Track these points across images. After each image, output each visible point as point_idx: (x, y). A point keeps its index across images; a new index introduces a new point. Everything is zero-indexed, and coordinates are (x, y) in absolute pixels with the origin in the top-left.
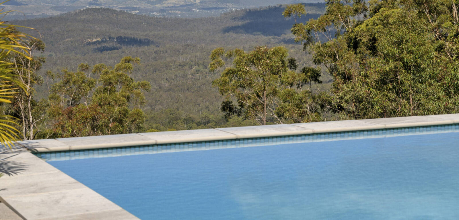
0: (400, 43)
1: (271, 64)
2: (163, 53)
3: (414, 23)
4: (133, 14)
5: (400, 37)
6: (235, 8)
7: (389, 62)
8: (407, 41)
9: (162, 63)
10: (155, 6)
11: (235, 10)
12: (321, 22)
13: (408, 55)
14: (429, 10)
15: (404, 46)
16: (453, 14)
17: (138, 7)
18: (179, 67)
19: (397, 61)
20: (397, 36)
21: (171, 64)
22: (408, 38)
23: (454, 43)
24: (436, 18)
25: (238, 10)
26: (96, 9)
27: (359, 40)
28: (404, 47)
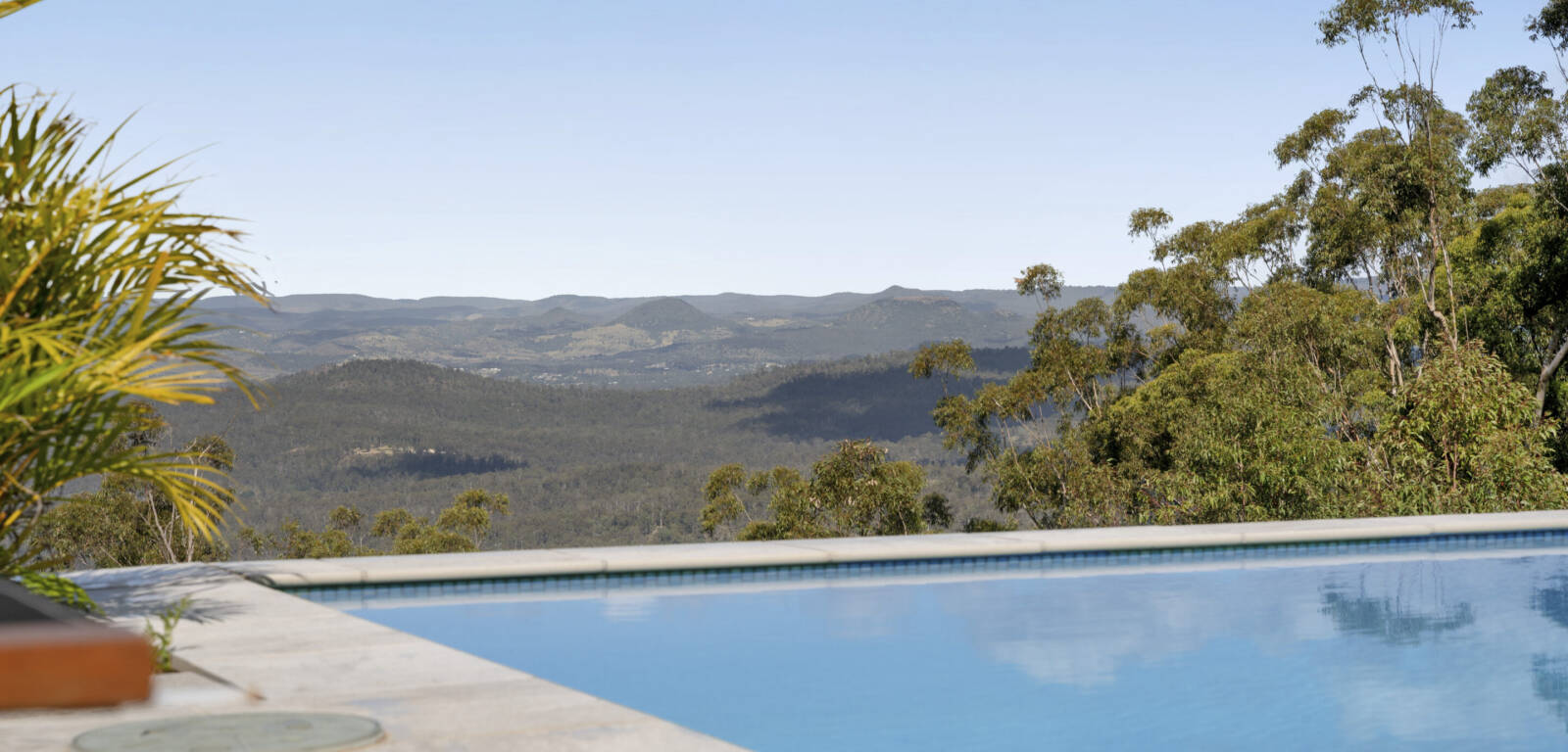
0: (1248, 431)
1: (883, 491)
2: (568, 486)
3: (1287, 375)
4: (485, 376)
5: (1247, 412)
6: (771, 361)
7: (1217, 483)
8: (1265, 425)
9: (564, 517)
10: (544, 356)
11: (771, 367)
12: (1017, 392)
13: (1271, 465)
14: (1321, 357)
15: (1259, 440)
16: (1388, 370)
17: (497, 357)
18: (612, 528)
19: (1240, 481)
20: (1239, 411)
21: (589, 520)
22: (1270, 415)
23: (1399, 432)
24: (1340, 380)
25: (781, 366)
26: (379, 362)
27: (1122, 439)
28: (1257, 440)
